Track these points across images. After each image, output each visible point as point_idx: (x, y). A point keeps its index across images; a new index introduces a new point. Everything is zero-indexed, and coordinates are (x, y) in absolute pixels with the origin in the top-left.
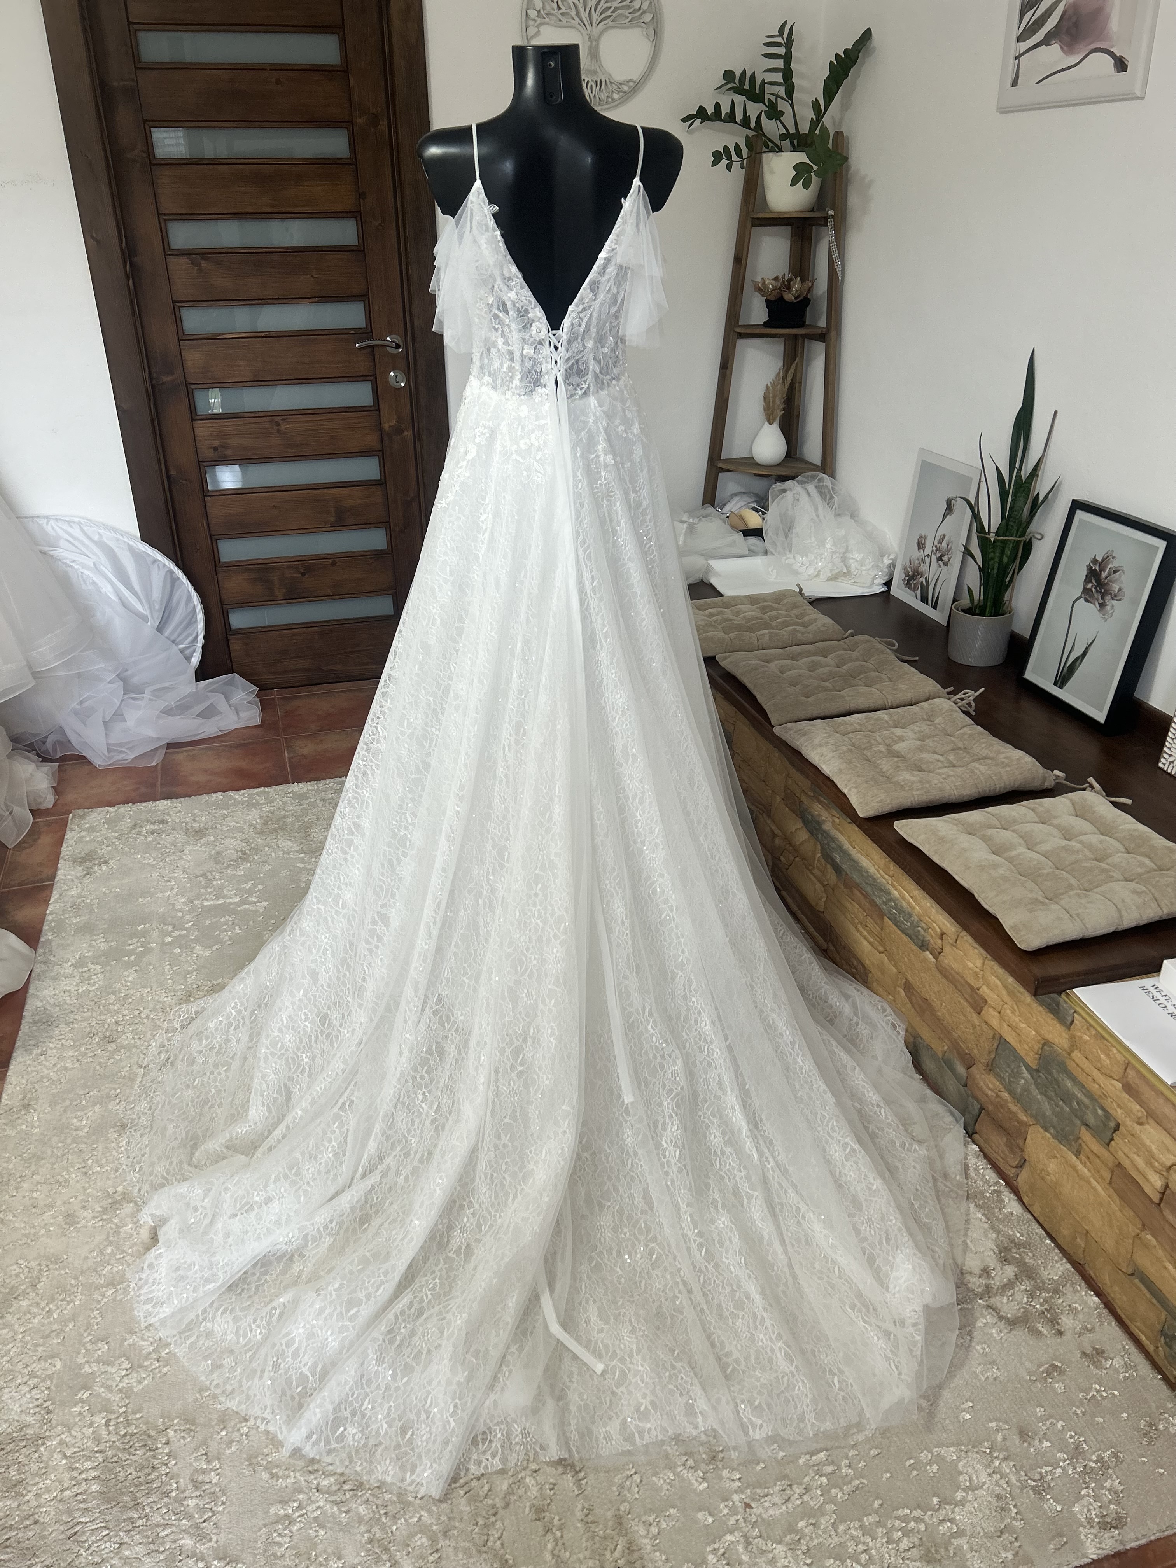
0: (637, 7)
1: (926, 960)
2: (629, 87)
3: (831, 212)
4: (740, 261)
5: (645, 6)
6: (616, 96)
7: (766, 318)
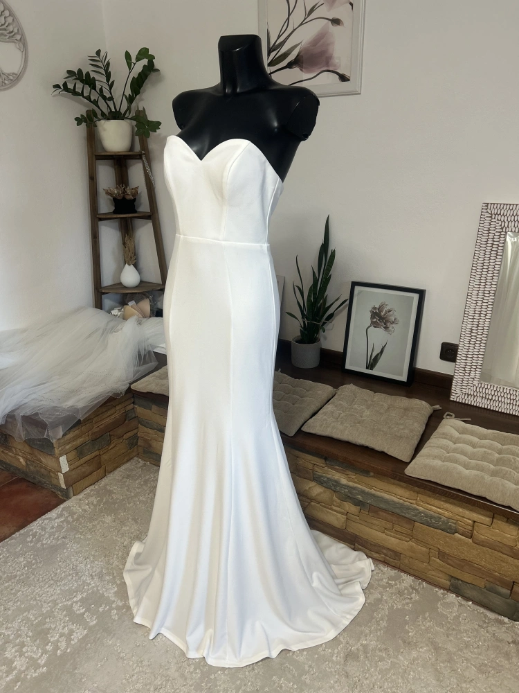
0: (11, 30)
1: (460, 540)
2: (14, 77)
3: (143, 152)
4: (92, 178)
5: (16, 31)
6: (6, 82)
7: (113, 209)
